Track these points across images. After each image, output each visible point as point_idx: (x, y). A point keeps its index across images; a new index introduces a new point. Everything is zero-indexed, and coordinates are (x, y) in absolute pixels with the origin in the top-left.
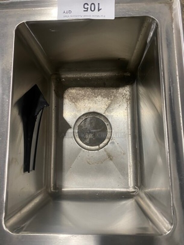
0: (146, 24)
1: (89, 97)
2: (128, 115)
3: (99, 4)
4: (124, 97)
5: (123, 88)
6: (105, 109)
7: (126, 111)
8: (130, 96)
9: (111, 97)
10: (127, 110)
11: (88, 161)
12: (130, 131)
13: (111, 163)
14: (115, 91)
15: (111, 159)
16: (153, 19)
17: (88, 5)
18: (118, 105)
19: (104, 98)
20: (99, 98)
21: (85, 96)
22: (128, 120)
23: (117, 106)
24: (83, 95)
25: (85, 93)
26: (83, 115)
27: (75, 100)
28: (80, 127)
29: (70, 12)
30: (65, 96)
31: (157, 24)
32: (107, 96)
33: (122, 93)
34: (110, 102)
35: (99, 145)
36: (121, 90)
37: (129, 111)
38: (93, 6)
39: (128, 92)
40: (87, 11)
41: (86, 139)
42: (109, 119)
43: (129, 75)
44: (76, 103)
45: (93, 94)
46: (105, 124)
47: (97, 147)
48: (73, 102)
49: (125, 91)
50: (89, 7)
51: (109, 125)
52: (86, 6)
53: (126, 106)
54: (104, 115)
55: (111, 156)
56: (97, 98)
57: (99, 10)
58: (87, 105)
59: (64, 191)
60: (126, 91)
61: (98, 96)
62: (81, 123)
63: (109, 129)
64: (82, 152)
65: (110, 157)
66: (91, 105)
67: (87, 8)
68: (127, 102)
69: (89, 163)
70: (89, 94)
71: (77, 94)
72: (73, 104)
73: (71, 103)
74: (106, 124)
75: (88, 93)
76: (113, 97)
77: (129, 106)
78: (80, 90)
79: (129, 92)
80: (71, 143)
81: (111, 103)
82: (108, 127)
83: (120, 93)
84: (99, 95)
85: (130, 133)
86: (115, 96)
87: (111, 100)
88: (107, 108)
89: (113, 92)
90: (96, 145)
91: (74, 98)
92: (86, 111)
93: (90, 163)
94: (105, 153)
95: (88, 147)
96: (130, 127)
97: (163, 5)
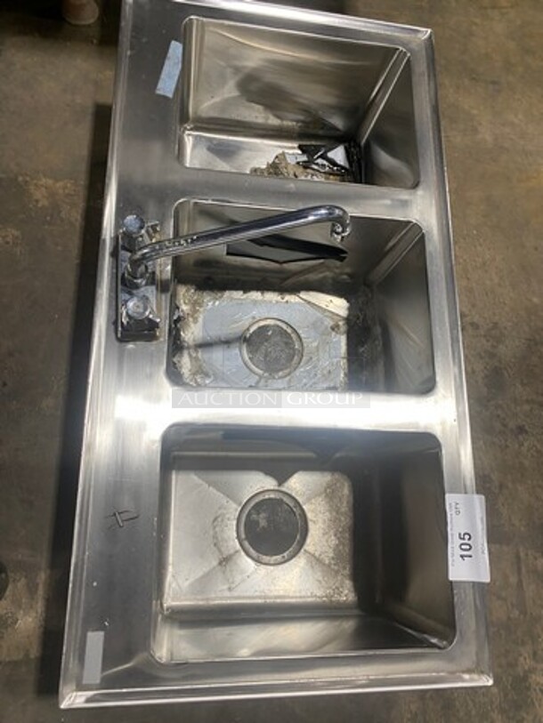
0: (440, 627)
1: (335, 520)
2: (301, 597)
3: (470, 556)
4: (336, 590)
5: (352, 589)
6: (313, 552)
7: (309, 594)
8: (338, 602)
9: (335, 565)
10: (312, 597)
11: (219, 519)
12: (272, 601)
13: (215, 563)
14: (347, 572)
15: (220, 564)
16: (451, 643)
17: (469, 539)
18: (321, 578)
19: (334, 550)
20: (333, 541)
21: (337, 513)
22: (292, 597)
23: (319, 575)
24: (339, 509)
25: (342, 514)
26: (303, 510)
27: (330, 493)
28: (280, 502)
29: (458, 512)
30: (337, 476)
31: (444, 648)
32: (338, 556)
33: (342, 587)
34: (327, 562)
35: (247, 538)
36: (348, 584)
37: (309, 600)
38: (468, 547)
39: (345, 598)
40: (461, 538)
41: (258, 514)
42: (294, 559)
43: (377, 601)
44: (324, 495)
45: (340, 530)
46: (284, 551)
47: (243, 536)
48: (326, 490)
49: (346, 592)
50: (466, 541)
51: (283, 560)
52: (467, 537)
53: (318, 594)
54: (302, 550)
55: (227, 563)
56: (333, 537)
57: (462, 556)
58: (321, 515)
59: (171, 474)
60: (347, 594)
61: (338, 538)
62: (288, 505)
63: (276, 560)
64: (234, 506)
65: (225, 561)
66: (320, 524)
67: (464, 539)
68: (326, 597)
69: (215, 519)
70: (340, 520)
71: (340, 499)
72: (323, 490)
73: (325, 485)
74: (285, 554)
75: (343, 519)
76: (336, 568)
77: (318, 600)
78: (348, 503)
79: (345, 601)
80: (251, 487)
81: (324, 564)
82: (279, 558)
83: (343, 582)
84: (340, 542)
85: (268, 601)
86: (337, 572)
87: (329, 565)
88: (315, 557)
89: (344, 568)
90: (246, 534)
91: (333, 492)
92: (309, 515)
93: (216, 523)
94: (232, 551)
95: (243, 519)
96: (278, 601)
97: (474, 658)
